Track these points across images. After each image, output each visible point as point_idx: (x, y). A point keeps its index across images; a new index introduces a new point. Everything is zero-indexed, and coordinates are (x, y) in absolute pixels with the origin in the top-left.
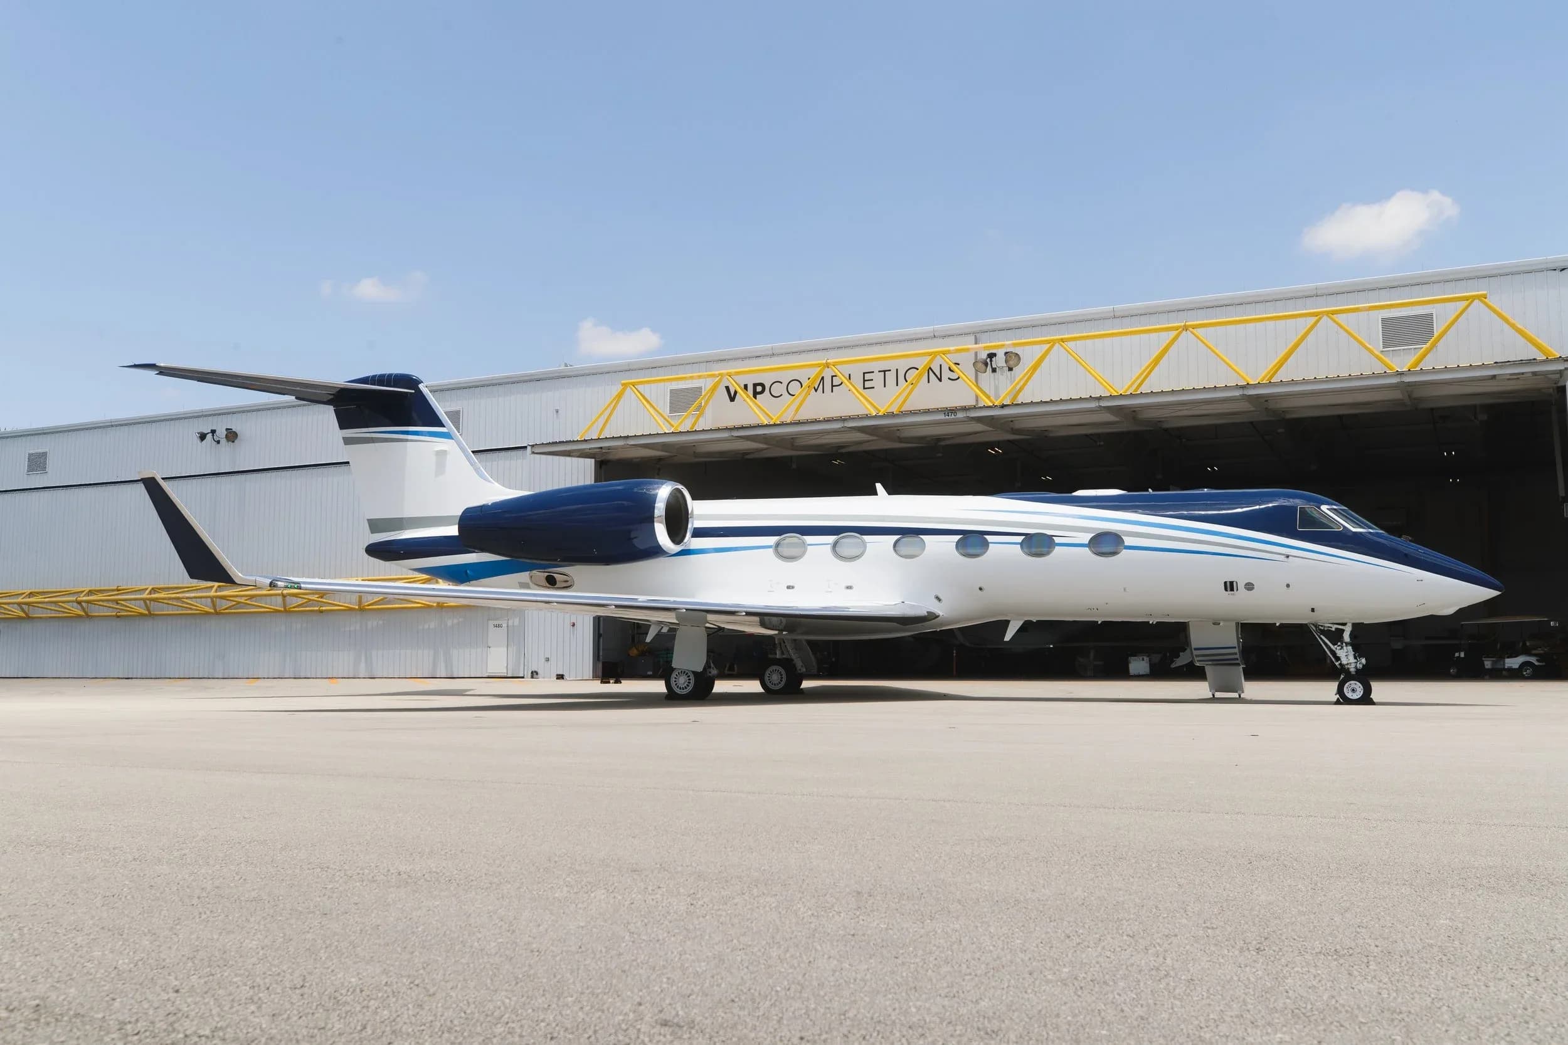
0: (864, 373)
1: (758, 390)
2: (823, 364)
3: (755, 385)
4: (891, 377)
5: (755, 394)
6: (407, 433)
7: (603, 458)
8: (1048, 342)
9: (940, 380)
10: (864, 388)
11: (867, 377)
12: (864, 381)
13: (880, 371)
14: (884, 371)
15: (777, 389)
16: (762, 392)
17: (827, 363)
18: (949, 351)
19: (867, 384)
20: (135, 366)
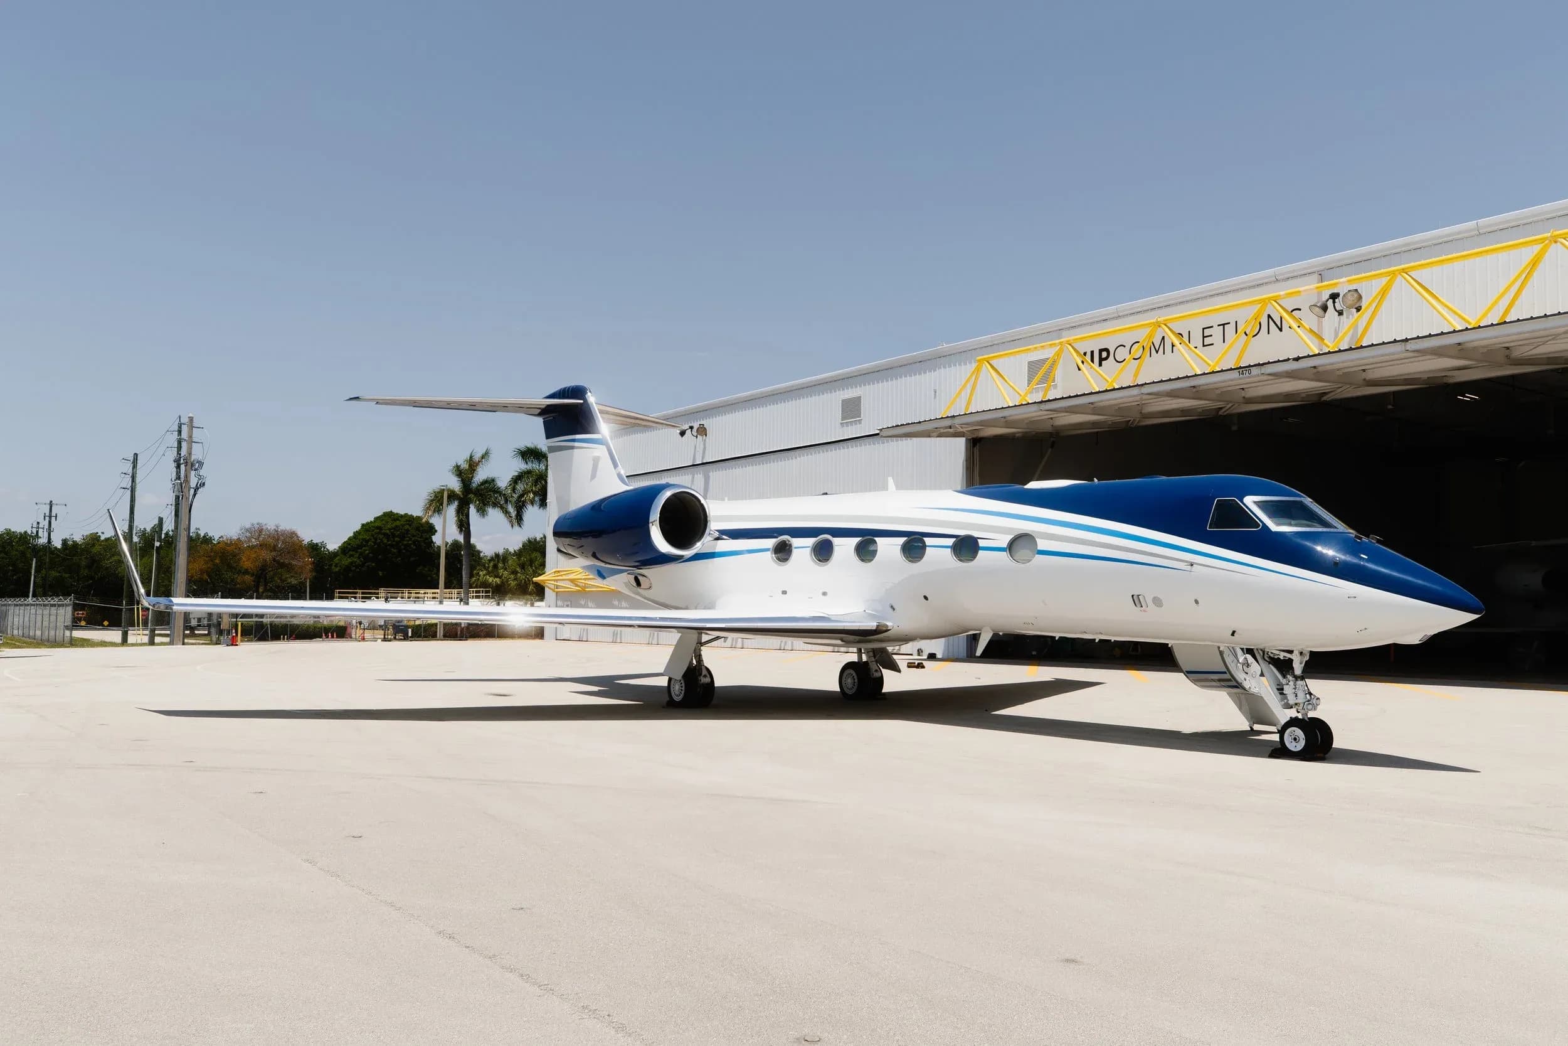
0: (1204, 329)
1: (1103, 355)
2: (1153, 323)
3: (1101, 351)
4: (1230, 329)
5: (1101, 360)
6: (574, 440)
7: (974, 436)
8: (1388, 274)
9: (1281, 330)
10: (1204, 346)
11: (1207, 332)
12: (1204, 337)
13: (1219, 325)
14: (1224, 325)
15: (1121, 354)
16: (1106, 359)
17: (1157, 322)
18: (1280, 296)
19: (1207, 341)
20: (351, 399)
